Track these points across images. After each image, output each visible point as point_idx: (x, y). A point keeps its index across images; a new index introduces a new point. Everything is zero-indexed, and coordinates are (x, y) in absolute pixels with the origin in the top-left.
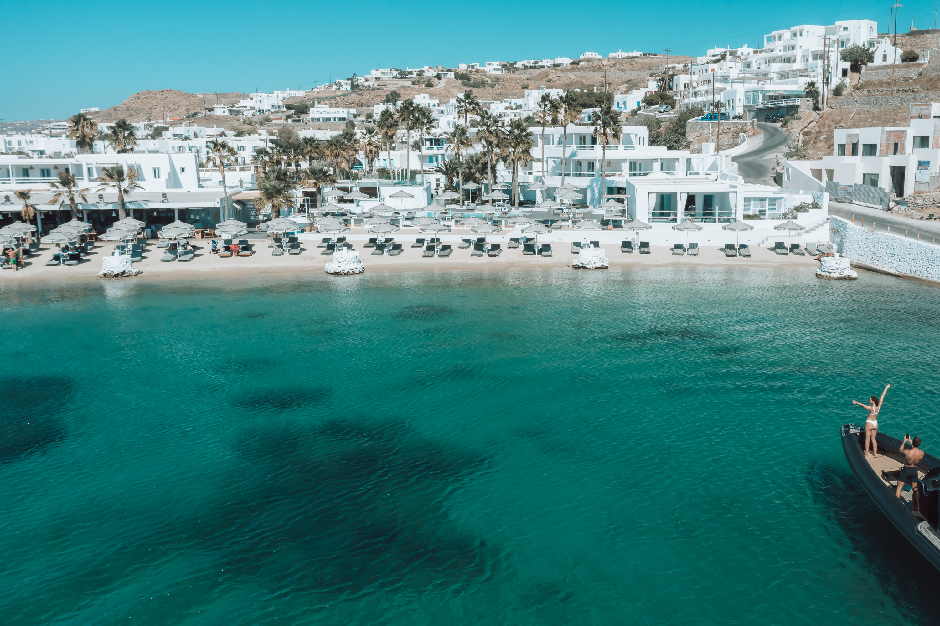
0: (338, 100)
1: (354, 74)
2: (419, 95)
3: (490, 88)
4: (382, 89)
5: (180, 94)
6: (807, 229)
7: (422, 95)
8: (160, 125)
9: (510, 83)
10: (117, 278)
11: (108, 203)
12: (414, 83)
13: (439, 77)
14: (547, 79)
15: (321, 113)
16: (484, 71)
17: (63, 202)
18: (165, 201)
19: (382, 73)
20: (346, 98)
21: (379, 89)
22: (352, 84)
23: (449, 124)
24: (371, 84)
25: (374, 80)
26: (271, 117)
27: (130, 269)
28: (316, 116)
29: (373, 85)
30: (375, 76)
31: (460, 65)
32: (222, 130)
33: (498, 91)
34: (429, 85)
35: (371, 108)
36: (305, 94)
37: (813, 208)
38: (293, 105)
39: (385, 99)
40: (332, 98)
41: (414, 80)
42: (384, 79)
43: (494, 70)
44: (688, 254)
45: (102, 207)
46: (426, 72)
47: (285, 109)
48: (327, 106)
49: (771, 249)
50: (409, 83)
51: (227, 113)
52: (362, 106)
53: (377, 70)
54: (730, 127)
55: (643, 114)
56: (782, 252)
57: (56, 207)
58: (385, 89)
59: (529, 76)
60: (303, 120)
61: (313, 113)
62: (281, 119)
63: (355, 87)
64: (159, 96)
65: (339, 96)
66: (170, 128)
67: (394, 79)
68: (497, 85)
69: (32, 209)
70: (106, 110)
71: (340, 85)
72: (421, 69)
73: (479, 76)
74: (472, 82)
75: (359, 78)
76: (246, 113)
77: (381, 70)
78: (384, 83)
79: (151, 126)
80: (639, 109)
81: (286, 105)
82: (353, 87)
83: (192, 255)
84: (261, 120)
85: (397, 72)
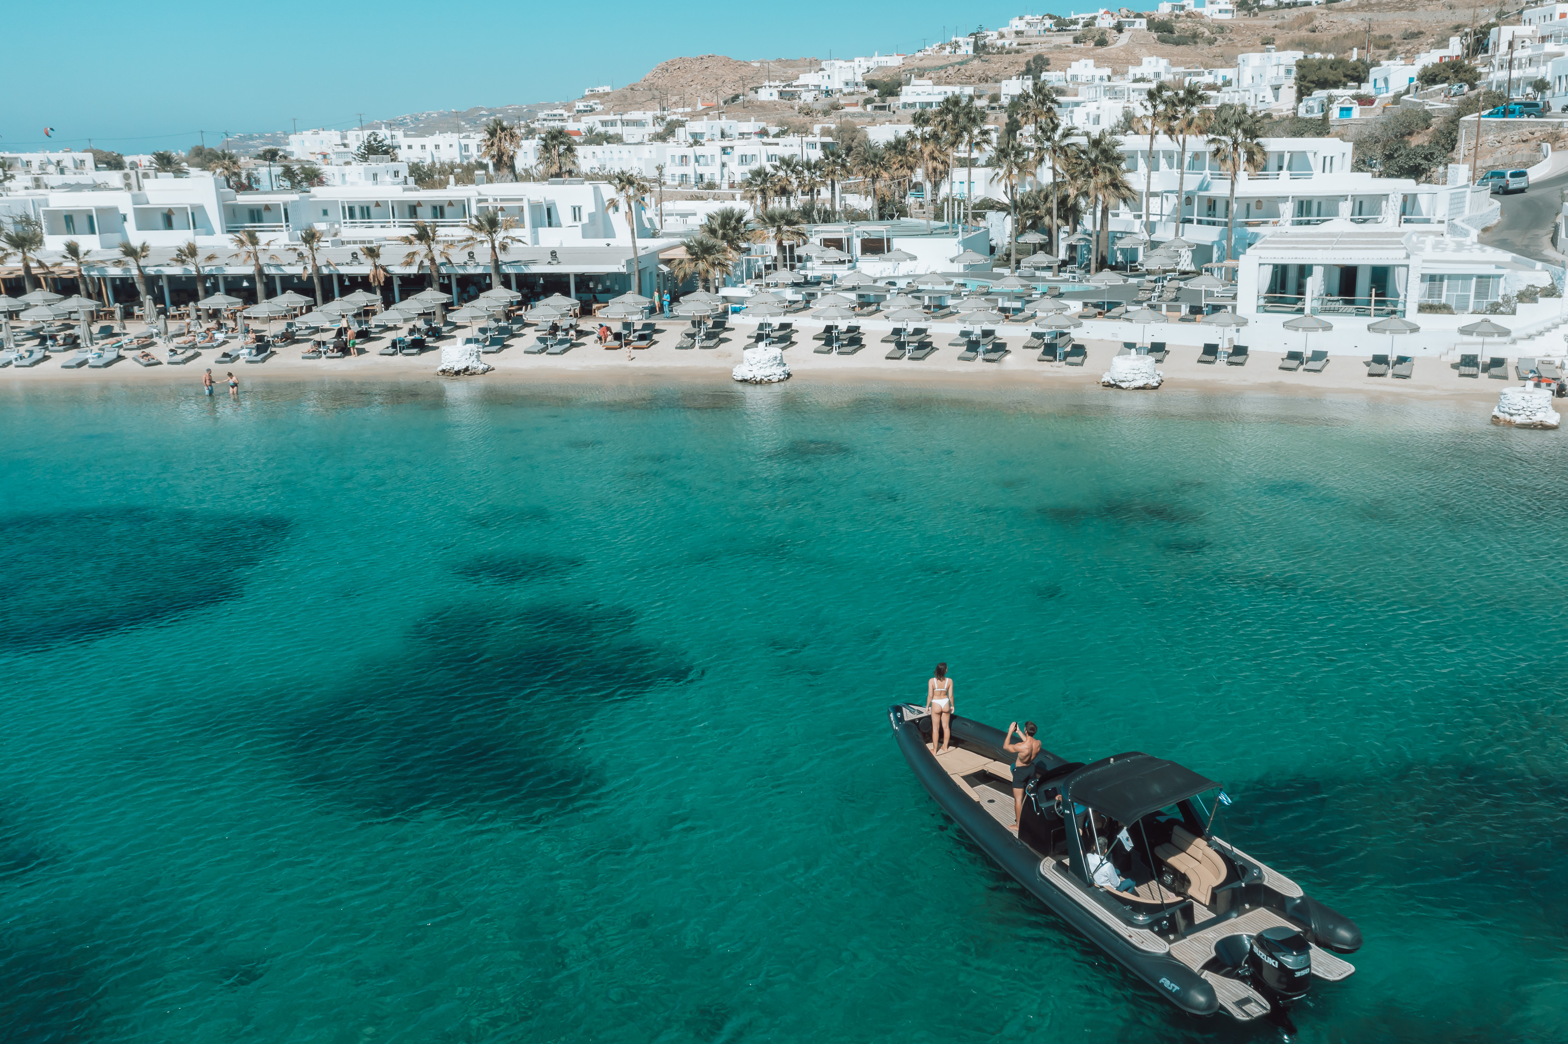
0: (951, 71)
1: (981, 27)
2: (1077, 60)
3: (1206, 46)
4: (1023, 51)
5: (727, 62)
6: (1514, 335)
7: (1083, 61)
8: (674, 117)
9: (1242, 35)
10: (458, 377)
11: (478, 265)
12: (1076, 40)
13: (1119, 28)
14: (1310, 26)
15: (918, 94)
16: (1201, 16)
17: (422, 262)
18: (555, 262)
19: (1028, 23)
20: (963, 68)
21: (1017, 52)
22: (976, 43)
23: (1088, 119)
24: (1007, 43)
25: (1013, 35)
26: (842, 102)
27: (475, 365)
28: (910, 100)
29: (1011, 44)
30: (1015, 29)
31: (1160, 5)
32: (763, 124)
33: (1218, 50)
34: (1102, 43)
35: (998, 85)
36: (902, 62)
37: (1547, 296)
38: (879, 81)
39: (1023, 69)
40: (941, 68)
41: (1078, 33)
42: (1030, 34)
43: (1220, 11)
44: (1305, 370)
45: (471, 270)
46: (1099, 19)
47: (865, 89)
48: (930, 82)
49: (1455, 366)
50: (1070, 39)
51: (776, 97)
52: (987, 81)
53: (1021, 18)
54: (1533, 130)
55: (1410, 102)
56: (1467, 373)
57: (413, 270)
58: (1028, 51)
59: (1278, 22)
60: (889, 106)
61: (907, 94)
62: (856, 104)
63: (980, 49)
64: (696, 67)
65: (952, 65)
66: (687, 124)
67: (1047, 33)
68: (1220, 39)
69: (382, 271)
70: (620, 89)
71: (957, 45)
72: (1092, 15)
73: (1190, 24)
74: (1176, 34)
75: (989, 33)
76: (804, 96)
77: (1028, 18)
78: (1028, 40)
79: (663, 119)
80: (1407, 92)
81: (868, 81)
82: (976, 48)
83: (568, 345)
84: (827, 108)
85: (1052, 21)
